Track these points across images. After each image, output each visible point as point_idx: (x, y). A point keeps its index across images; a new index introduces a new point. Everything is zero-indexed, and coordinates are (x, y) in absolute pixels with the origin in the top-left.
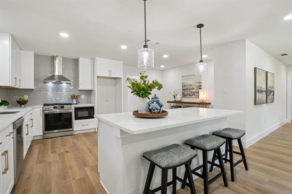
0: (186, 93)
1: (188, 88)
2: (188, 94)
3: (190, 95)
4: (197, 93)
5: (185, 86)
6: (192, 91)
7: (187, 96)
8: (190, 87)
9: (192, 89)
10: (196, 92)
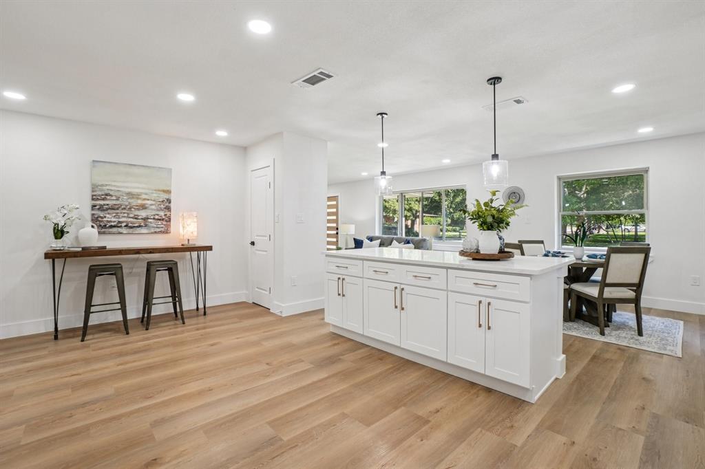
0: (113, 219)
1: (125, 201)
2: (119, 222)
3: (131, 227)
4: (160, 220)
5: (107, 195)
6: (137, 213)
7: (114, 230)
8: (129, 200)
9: (138, 209)
10: (154, 219)
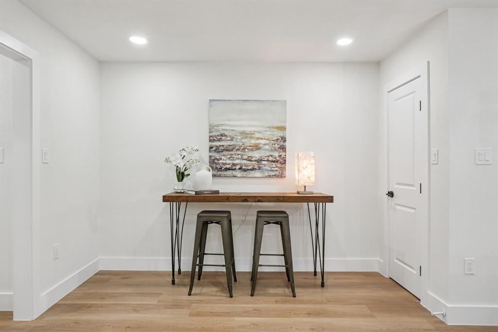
0: (228, 162)
1: (238, 142)
2: (234, 165)
3: (245, 170)
4: (274, 162)
5: (222, 135)
6: (250, 154)
7: (229, 173)
8: (244, 140)
9: (252, 150)
10: (268, 160)
